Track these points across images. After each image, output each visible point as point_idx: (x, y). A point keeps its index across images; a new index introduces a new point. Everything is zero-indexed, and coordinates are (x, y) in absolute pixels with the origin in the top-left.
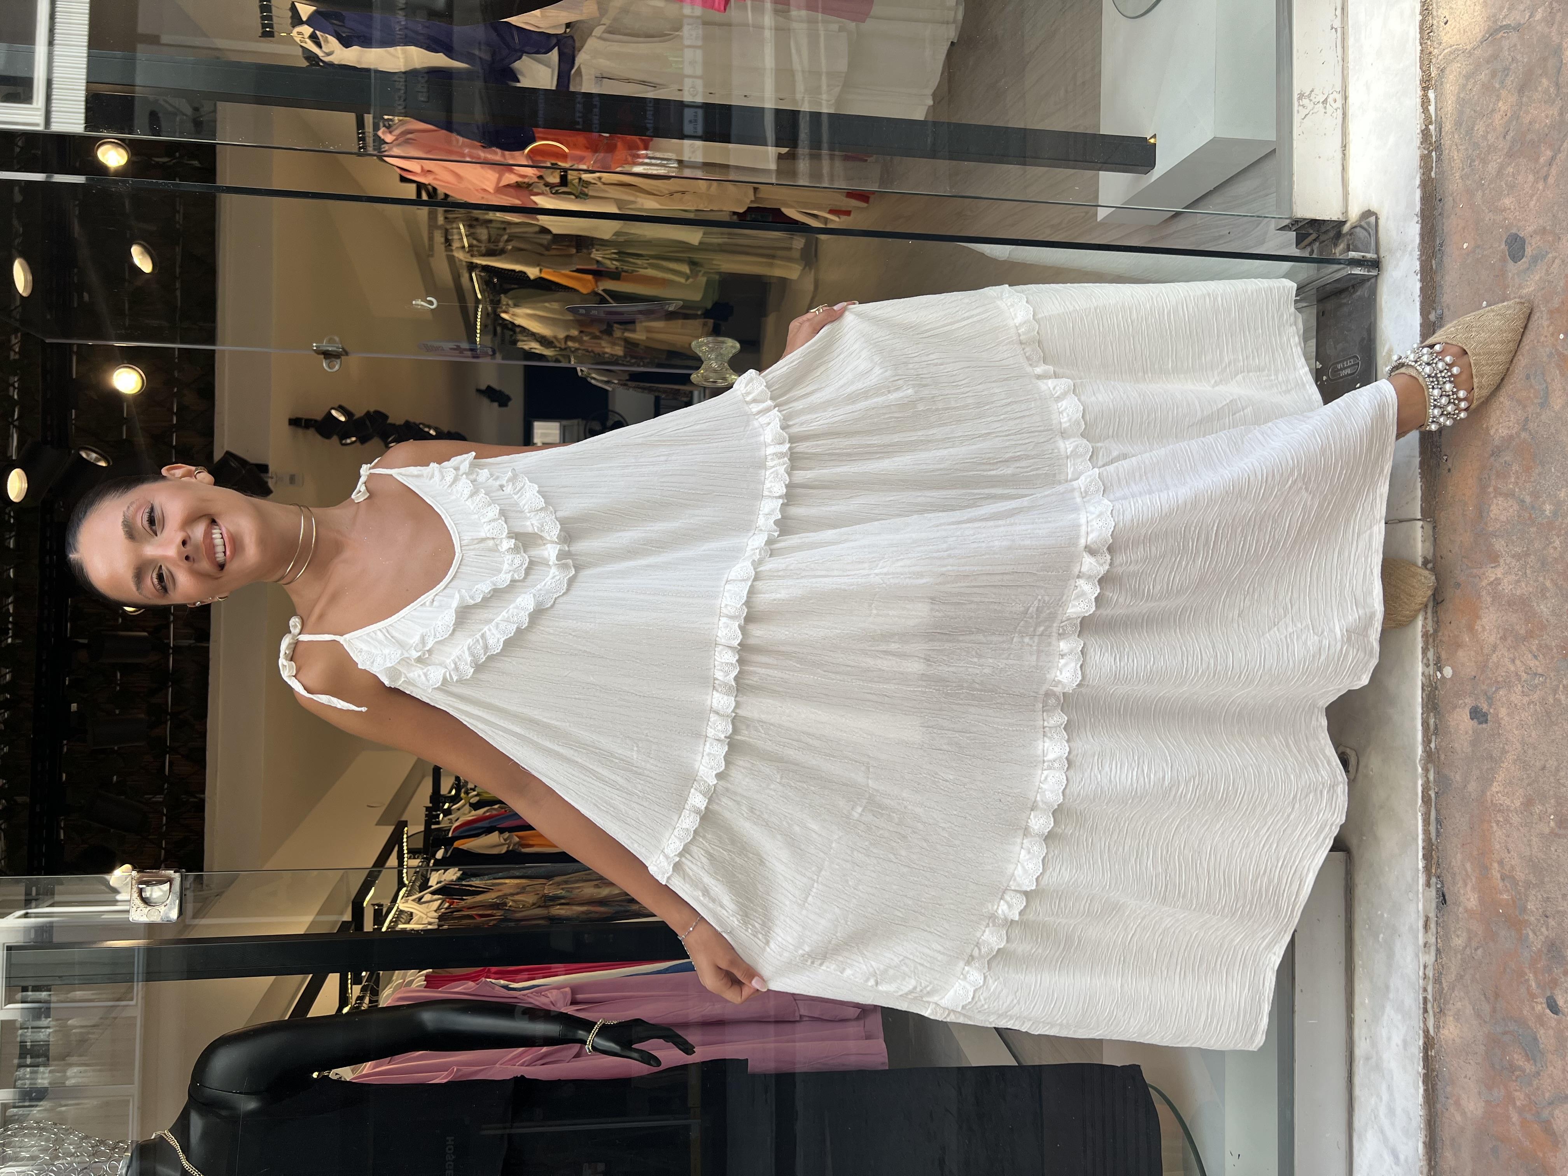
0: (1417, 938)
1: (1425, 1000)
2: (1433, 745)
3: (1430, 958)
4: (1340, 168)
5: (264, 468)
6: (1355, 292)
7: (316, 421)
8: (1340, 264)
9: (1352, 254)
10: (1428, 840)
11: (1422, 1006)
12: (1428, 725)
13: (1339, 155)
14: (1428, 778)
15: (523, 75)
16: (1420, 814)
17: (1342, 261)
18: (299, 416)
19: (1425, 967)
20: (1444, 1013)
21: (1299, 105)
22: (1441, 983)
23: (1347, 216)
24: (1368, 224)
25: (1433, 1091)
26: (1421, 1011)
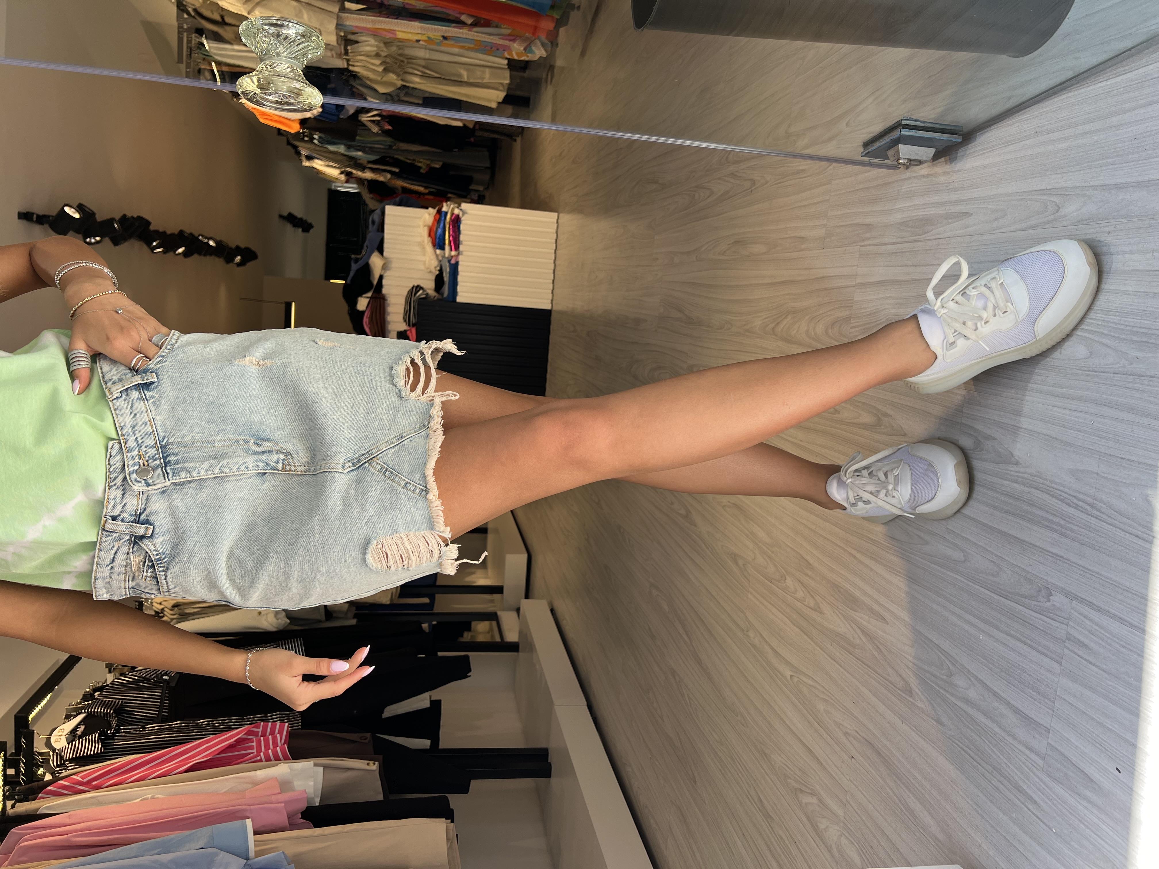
18: (29, 211)
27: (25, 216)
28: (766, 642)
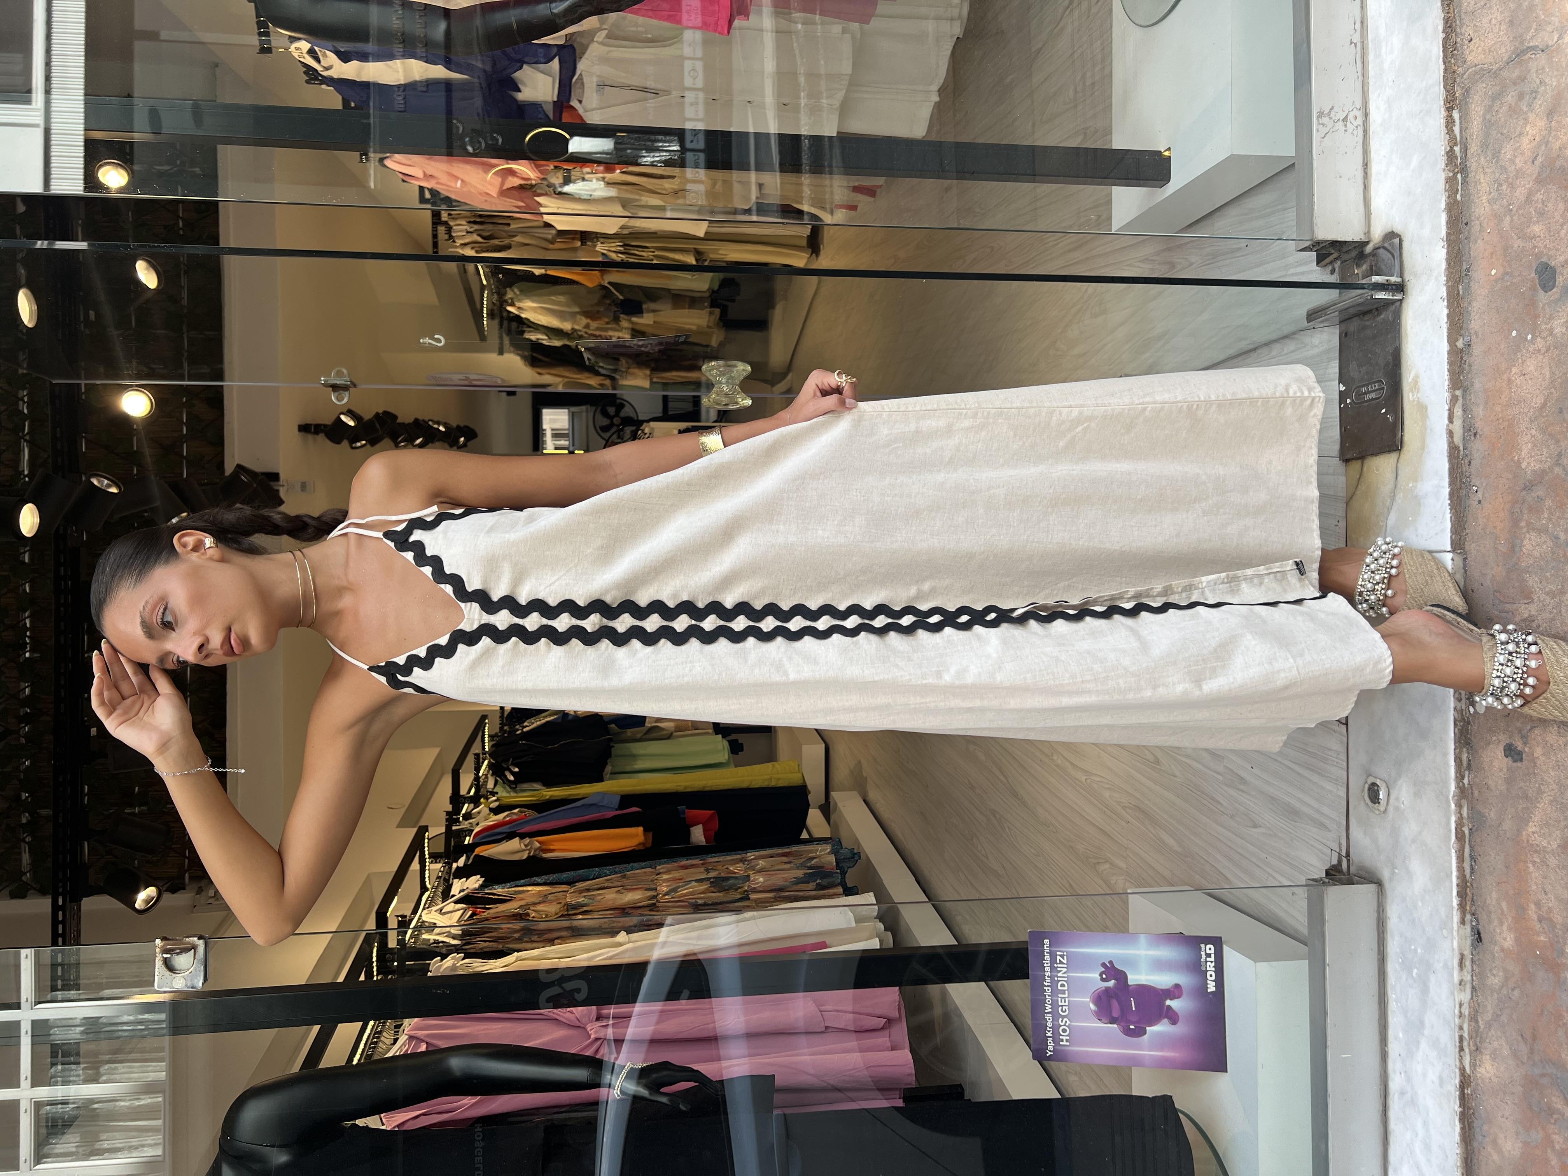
0: (1452, 975)
1: (1461, 1038)
2: (1466, 781)
3: (1466, 996)
4: (1361, 188)
5: (275, 477)
6: (1379, 314)
7: (325, 426)
8: (1364, 288)
9: (1376, 279)
10: (1462, 877)
11: (1458, 1044)
12: (1461, 760)
13: (1360, 174)
14: (1461, 815)
15: (524, 84)
16: (1453, 851)
17: (1366, 286)
18: (308, 422)
19: (1461, 1005)
20: (1481, 1052)
21: (1319, 124)
22: (1477, 1022)
23: (1369, 236)
24: (1392, 245)
25: (1470, 1129)
26: (1457, 1050)
27: (304, 428)
28: (1066, 759)
